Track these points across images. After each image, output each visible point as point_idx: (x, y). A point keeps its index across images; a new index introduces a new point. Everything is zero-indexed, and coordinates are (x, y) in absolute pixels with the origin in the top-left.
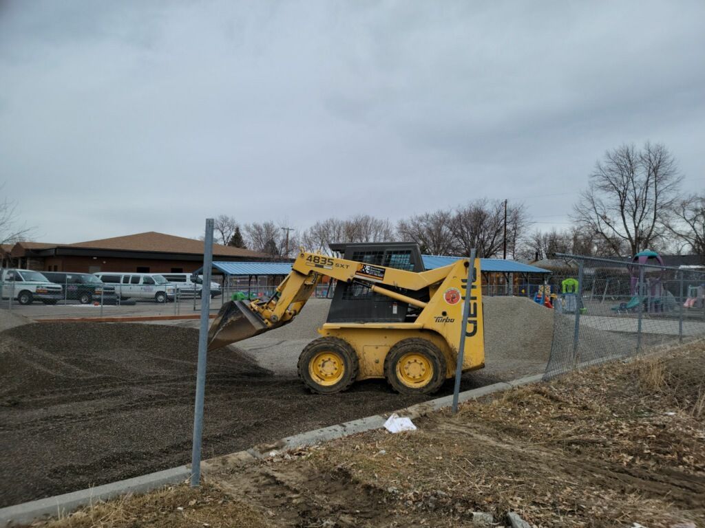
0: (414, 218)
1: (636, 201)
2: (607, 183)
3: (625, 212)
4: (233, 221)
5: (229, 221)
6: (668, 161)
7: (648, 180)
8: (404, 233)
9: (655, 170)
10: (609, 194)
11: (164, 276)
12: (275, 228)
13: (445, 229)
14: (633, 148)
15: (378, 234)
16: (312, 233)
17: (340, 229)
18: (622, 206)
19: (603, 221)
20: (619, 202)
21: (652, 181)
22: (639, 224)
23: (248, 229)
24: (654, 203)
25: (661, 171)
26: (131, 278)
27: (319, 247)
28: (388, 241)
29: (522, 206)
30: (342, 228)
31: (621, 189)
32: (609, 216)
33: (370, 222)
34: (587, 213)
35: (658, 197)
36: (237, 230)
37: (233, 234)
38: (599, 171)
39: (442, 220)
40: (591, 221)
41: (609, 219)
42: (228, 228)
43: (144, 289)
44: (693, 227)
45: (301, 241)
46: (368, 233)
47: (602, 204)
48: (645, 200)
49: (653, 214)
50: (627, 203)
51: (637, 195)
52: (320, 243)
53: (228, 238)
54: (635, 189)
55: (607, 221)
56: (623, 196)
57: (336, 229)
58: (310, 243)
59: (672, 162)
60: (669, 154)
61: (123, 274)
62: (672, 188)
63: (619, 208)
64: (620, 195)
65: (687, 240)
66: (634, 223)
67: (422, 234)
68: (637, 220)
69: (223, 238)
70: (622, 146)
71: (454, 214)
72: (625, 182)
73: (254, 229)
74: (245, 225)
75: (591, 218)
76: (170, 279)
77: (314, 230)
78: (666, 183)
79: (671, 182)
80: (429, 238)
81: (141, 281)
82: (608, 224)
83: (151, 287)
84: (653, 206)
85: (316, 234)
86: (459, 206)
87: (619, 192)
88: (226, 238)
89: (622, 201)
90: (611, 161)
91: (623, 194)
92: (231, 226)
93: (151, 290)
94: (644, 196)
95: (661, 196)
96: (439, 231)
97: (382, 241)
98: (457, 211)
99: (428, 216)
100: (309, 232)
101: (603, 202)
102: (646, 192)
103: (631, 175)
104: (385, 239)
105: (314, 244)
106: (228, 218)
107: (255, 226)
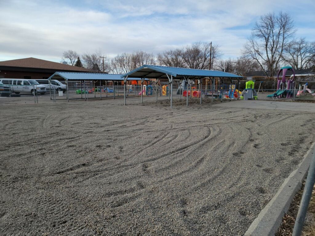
0: (165, 52)
1: (274, 42)
2: (260, 33)
3: (267, 48)
4: (76, 54)
5: (74, 53)
6: (290, 21)
7: (280, 32)
8: (160, 60)
9: (284, 26)
10: (261, 39)
11: (37, 81)
12: (97, 58)
13: (180, 58)
14: (274, 15)
15: (148, 61)
16: (116, 60)
17: (129, 58)
18: (266, 45)
19: (257, 53)
20: (265, 43)
21: (281, 32)
22: (274, 54)
23: (84, 58)
24: (282, 44)
25: (287, 27)
26: (17, 82)
27: (120, 67)
28: (152, 64)
29: (217, 46)
30: (130, 58)
31: (267, 36)
32: (260, 51)
33: (144, 55)
34: (250, 49)
35: (284, 40)
36: (78, 58)
37: (76, 60)
38: (257, 27)
39: (178, 53)
40: (251, 53)
41: (260, 52)
42: (73, 57)
43: (25, 88)
44: (293, 57)
45: (110, 64)
46: (143, 61)
47: (257, 44)
48: (278, 42)
49: (281, 49)
50: (269, 44)
51: (274, 40)
52: (120, 65)
53: (74, 62)
54: (273, 36)
55: (259, 53)
56: (267, 40)
57: (128, 58)
58: (115, 65)
59: (292, 22)
60: (291, 18)
61: (13, 79)
62: (291, 36)
63: (265, 46)
64: (266, 39)
65: (290, 63)
66: (272, 53)
67: (169, 61)
68: (273, 52)
69: (72, 62)
70: (269, 14)
71: (185, 50)
72: (269, 33)
73: (87, 58)
74: (82, 56)
75: (252, 52)
76: (40, 83)
77: (117, 59)
78: (288, 33)
79: (291, 33)
80: (172, 63)
81: (22, 83)
82: (259, 54)
83: (28, 86)
84: (281, 45)
85: (118, 61)
86: (187, 46)
87: (266, 38)
88: (73, 62)
89: (266, 43)
90: (263, 21)
91: (267, 39)
92: (75, 56)
93: (28, 88)
94: (277, 40)
95: (286, 40)
96: (177, 59)
97: (150, 64)
98: (186, 48)
99: (171, 52)
100: (114, 60)
101: (258, 43)
102: (279, 38)
103: (272, 29)
104: (151, 63)
105: (117, 66)
106: (73, 52)
107: (87, 56)
